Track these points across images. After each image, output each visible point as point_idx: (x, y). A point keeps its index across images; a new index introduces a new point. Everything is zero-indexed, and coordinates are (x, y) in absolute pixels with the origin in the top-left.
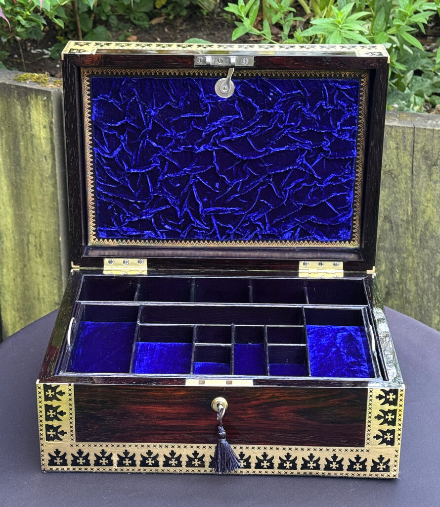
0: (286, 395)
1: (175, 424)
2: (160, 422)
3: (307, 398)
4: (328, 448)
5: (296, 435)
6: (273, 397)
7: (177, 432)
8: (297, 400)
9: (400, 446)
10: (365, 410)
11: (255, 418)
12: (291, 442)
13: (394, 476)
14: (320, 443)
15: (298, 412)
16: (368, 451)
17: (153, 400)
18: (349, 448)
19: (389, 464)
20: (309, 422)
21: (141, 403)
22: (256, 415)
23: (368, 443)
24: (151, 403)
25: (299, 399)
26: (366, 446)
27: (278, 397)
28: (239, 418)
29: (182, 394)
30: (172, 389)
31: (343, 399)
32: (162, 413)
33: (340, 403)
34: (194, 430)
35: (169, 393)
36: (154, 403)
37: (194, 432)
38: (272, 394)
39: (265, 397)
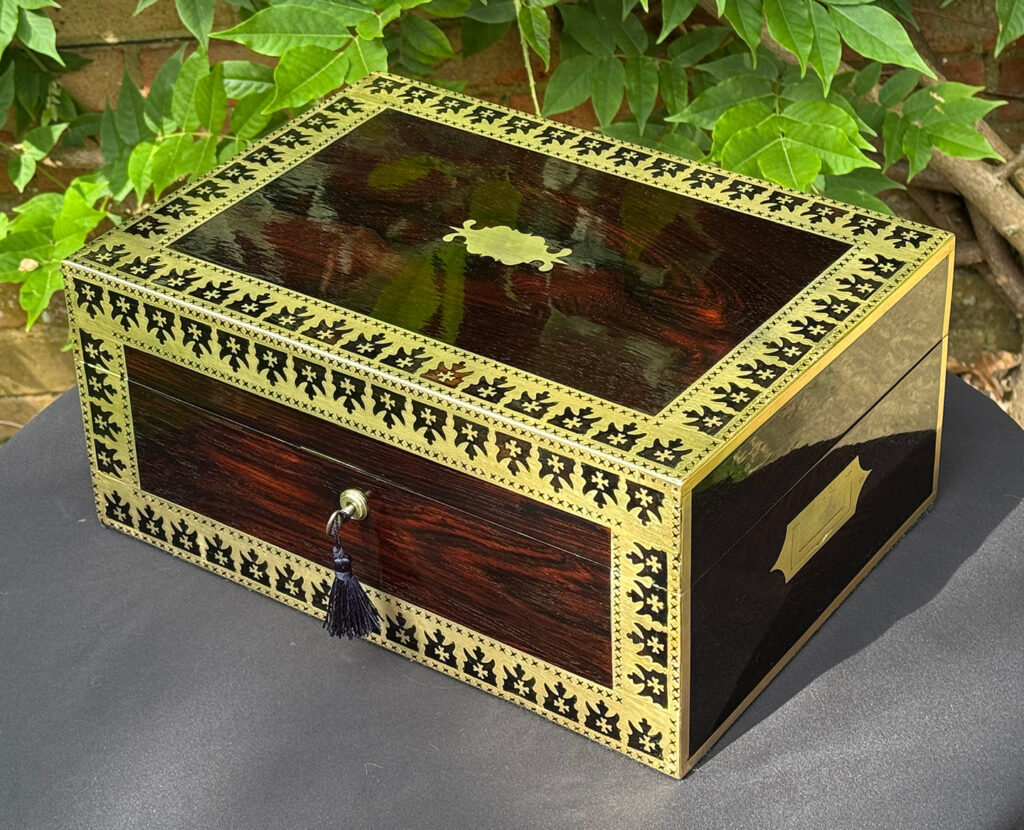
0: (463, 527)
1: (285, 514)
2: (266, 502)
3: (502, 547)
4: (548, 665)
5: (489, 616)
6: (443, 524)
7: (291, 532)
8: (485, 546)
9: (678, 714)
10: (608, 613)
11: (416, 554)
12: (481, 626)
13: (672, 772)
14: (532, 648)
15: (489, 570)
16: (619, 700)
17: (249, 456)
18: (586, 681)
19: (662, 744)
20: (510, 599)
21: (231, 455)
22: (418, 549)
23: (618, 685)
24: (245, 460)
25: (489, 544)
26: (614, 688)
27: (451, 527)
28: (390, 544)
29: (294, 461)
30: (276, 444)
31: (566, 574)
32: (266, 486)
33: (562, 581)
34: (319, 539)
35: (273, 452)
36: (251, 461)
37: (318, 542)
38: (440, 517)
39: (429, 519)
